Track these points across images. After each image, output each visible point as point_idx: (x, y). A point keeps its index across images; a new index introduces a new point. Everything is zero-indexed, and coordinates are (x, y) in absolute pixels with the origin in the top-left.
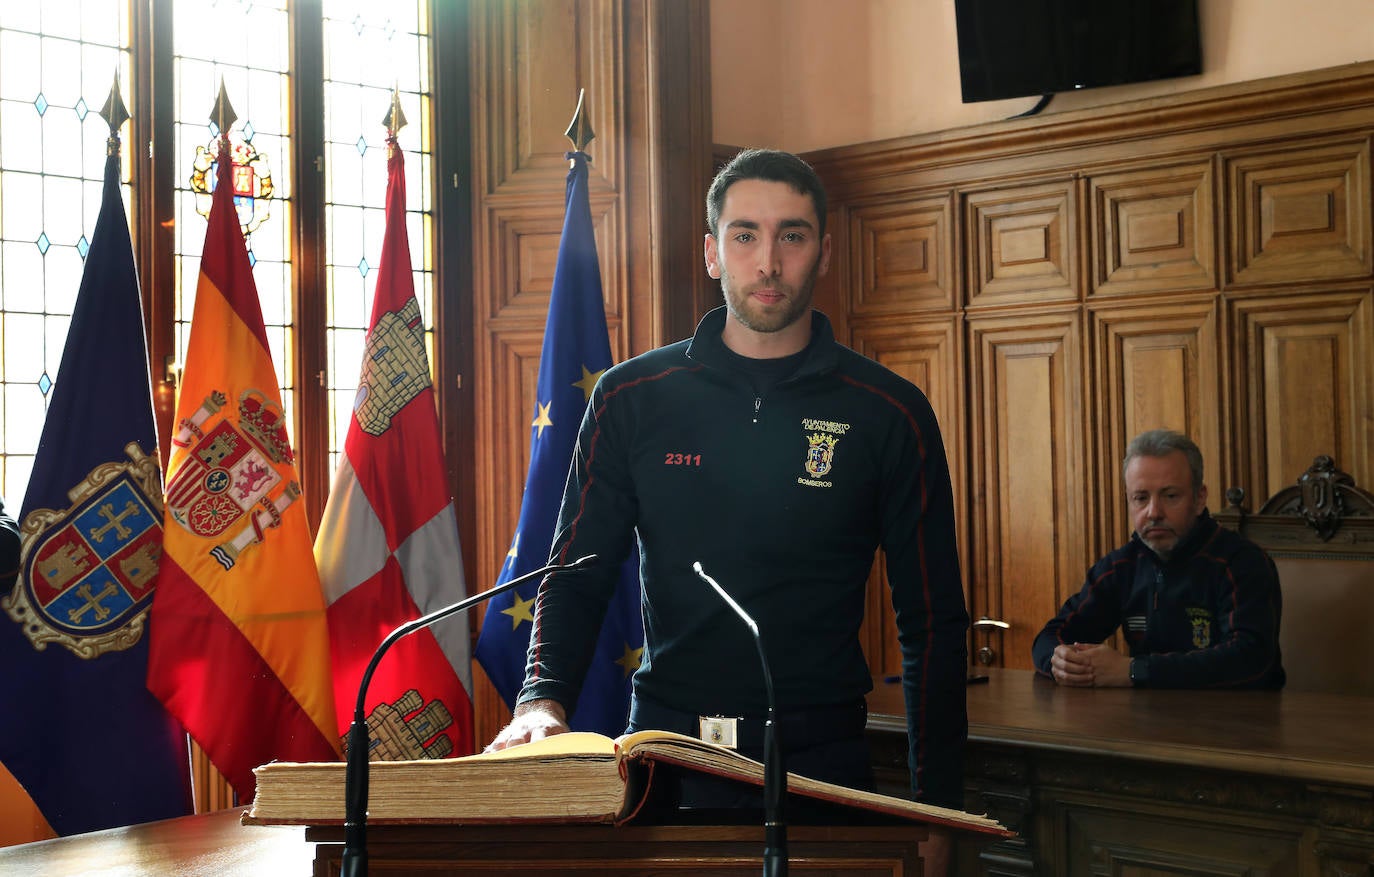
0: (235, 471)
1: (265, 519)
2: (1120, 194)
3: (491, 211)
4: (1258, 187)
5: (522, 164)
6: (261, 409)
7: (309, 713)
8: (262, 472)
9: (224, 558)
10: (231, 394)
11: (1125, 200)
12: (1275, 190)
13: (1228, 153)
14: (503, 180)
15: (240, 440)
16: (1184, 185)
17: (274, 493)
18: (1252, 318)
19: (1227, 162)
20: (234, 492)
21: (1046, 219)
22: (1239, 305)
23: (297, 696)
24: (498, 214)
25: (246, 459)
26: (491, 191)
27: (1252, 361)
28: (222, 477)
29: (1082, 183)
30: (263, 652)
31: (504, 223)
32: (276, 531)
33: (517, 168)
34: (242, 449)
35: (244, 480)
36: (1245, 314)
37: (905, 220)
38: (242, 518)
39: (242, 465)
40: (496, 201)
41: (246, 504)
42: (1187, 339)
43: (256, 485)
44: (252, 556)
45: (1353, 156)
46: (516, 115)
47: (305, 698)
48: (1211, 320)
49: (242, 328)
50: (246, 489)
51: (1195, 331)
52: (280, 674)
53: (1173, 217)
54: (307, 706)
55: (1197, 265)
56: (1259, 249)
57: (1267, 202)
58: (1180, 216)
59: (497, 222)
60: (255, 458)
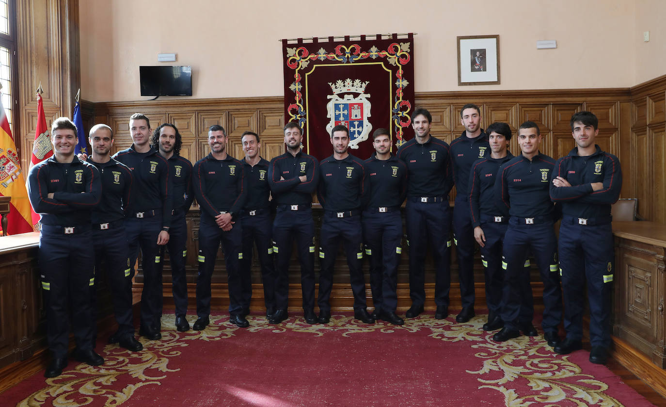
0: (6, 166)
1: (14, 177)
2: (175, 118)
3: (25, 110)
4: (204, 118)
5: (34, 100)
6: (12, 153)
7: (25, 219)
8: (13, 166)
9: (5, 186)
10: (5, 149)
11: (176, 119)
12: (207, 119)
13: (198, 112)
14: (28, 103)
15: (7, 159)
16: (189, 117)
17: (16, 171)
18: (202, 143)
19: (198, 113)
20: (6, 171)
21: (158, 121)
22: (200, 141)
23: (22, 216)
24: (27, 111)
25: (9, 163)
26: (25, 105)
27: (203, 151)
28: (3, 167)
29: (167, 115)
30: (15, 206)
31: (29, 113)
32: (16, 179)
33: (32, 101)
34: (8, 161)
35: (9, 168)
36: (201, 142)
37: (124, 119)
38: (9, 177)
39: (8, 165)
40: (27, 108)
41: (9, 174)
42: (189, 147)
43: (11, 169)
44: (11, 184)
45: (222, 115)
46: (32, 88)
47: (24, 216)
48: (194, 143)
49: (7, 135)
50: (10, 170)
51: (191, 145)
52: (19, 211)
53: (186, 123)
54: (25, 218)
55: (191, 132)
56: (204, 130)
57: (205, 121)
58: (188, 123)
59: (27, 112)
60: (11, 163)
